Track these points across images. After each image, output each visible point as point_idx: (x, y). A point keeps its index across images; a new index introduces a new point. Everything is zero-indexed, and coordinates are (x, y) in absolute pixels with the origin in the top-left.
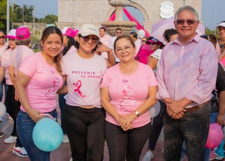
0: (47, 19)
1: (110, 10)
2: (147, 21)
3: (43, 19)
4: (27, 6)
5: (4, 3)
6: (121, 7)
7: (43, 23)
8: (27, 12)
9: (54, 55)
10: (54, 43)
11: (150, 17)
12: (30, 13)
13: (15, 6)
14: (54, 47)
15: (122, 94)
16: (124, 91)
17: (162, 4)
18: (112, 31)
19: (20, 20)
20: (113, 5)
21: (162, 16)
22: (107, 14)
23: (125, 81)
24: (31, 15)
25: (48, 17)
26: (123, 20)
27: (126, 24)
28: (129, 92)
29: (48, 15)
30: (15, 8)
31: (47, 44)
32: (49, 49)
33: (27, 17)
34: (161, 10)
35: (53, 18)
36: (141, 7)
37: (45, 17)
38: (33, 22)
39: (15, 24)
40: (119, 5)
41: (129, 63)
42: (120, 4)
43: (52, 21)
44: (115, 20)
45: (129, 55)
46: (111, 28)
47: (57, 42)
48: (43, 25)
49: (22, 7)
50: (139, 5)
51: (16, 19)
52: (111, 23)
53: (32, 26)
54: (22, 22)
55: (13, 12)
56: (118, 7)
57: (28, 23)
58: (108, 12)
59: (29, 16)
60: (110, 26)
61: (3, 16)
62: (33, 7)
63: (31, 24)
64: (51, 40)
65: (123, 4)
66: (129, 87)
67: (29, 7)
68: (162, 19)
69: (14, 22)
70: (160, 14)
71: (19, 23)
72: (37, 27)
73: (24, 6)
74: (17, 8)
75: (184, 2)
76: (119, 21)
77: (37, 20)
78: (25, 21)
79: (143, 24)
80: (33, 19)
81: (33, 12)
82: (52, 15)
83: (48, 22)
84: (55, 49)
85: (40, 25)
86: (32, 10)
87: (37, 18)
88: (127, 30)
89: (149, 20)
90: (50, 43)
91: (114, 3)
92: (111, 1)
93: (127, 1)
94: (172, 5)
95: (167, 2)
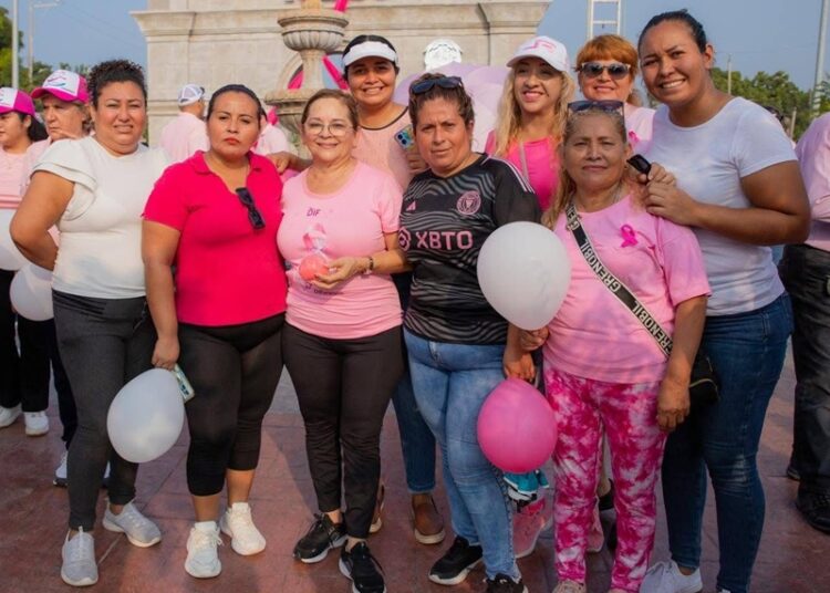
1: (287, 65)
5: (6, 57)
6: (317, 52)
13: (39, 67)
15: (302, 244)
16: (306, 238)
17: (430, 47)
18: (293, 117)
20: (295, 48)
22: (281, 76)
23: (313, 212)
28: (319, 239)
30: (35, 72)
34: (427, 63)
40: (311, 48)
41: (333, 167)
42: (314, 45)
44: (302, 88)
45: (336, 145)
46: (291, 110)
52: (291, 95)
55: (31, 81)
56: (309, 54)
58: (284, 71)
60: (287, 104)
65: (322, 43)
66: (319, 228)
75: (490, 39)
76: (311, 90)
91: (298, 41)
92: (289, 36)
93: (332, 34)
94: (457, 47)
95: (442, 42)
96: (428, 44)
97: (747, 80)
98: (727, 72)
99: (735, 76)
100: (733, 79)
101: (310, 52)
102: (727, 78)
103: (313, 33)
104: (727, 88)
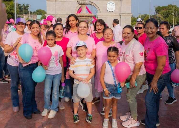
0: (37, 12)
1: (77, 7)
2: (99, 13)
3: (35, 12)
4: (25, 5)
6: (85, 5)
7: (35, 14)
8: (25, 8)
9: (36, 34)
10: (36, 28)
11: (101, 11)
12: (27, 9)
13: (19, 5)
14: (36, 30)
17: (108, 3)
19: (21, 13)
20: (80, 4)
21: (108, 10)
22: (76, 9)
24: (27, 10)
25: (38, 11)
26: (86, 13)
27: (88, 15)
29: (38, 10)
31: (32, 29)
32: (33, 31)
33: (25, 11)
34: (107, 6)
35: (40, 11)
36: (96, 5)
37: (36, 11)
38: (29, 14)
39: (18, 15)
42: (84, 4)
43: (40, 13)
44: (81, 13)
47: (37, 28)
48: (35, 16)
49: (22, 5)
50: (94, 3)
51: (19, 12)
53: (29, 17)
54: (22, 14)
55: (17, 8)
56: (83, 6)
57: (26, 15)
59: (26, 10)
61: (11, 11)
62: (29, 5)
63: (28, 15)
64: (34, 27)
65: (86, 3)
67: (26, 5)
68: (108, 12)
69: (18, 14)
70: (107, 9)
71: (20, 14)
72: (31, 17)
73: (23, 4)
74: (19, 6)
75: (121, 1)
76: (84, 14)
77: (31, 13)
78: (24, 14)
79: (97, 15)
80: (29, 12)
81: (29, 8)
82: (40, 10)
83: (38, 14)
84: (36, 31)
85: (33, 16)
86: (28, 7)
87: (31, 11)
88: (89, 19)
89: (100, 12)
90: (34, 28)
91: (81, 3)
92: (79, 2)
93: (88, 2)
94: (114, 3)
95: (111, 2)
96: (108, 2)
97: (178, 7)
98: (173, 5)
99: (175, 6)
100: (175, 7)
101: (83, 5)
102: (173, 7)
103: (84, 1)
104: (173, 9)
